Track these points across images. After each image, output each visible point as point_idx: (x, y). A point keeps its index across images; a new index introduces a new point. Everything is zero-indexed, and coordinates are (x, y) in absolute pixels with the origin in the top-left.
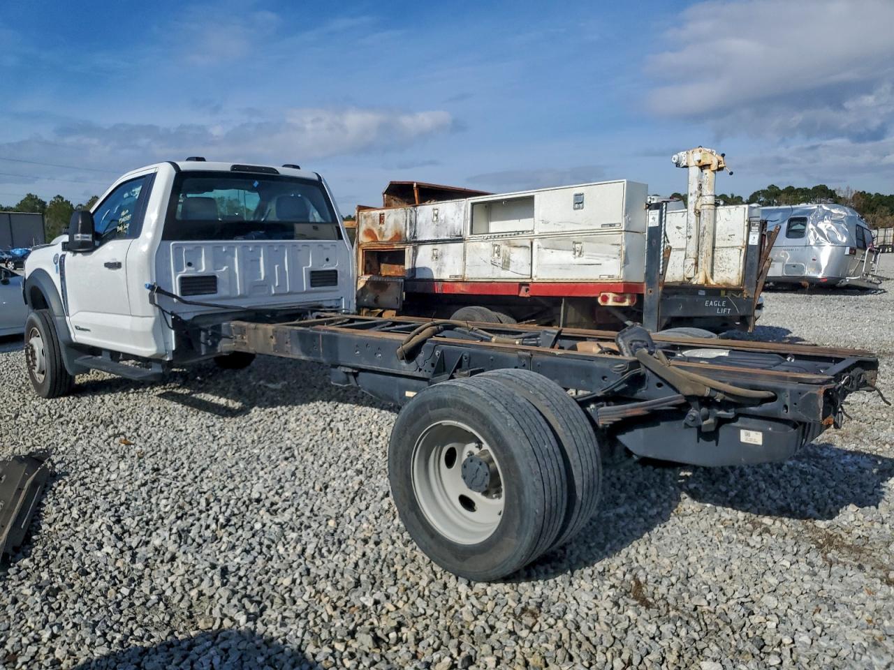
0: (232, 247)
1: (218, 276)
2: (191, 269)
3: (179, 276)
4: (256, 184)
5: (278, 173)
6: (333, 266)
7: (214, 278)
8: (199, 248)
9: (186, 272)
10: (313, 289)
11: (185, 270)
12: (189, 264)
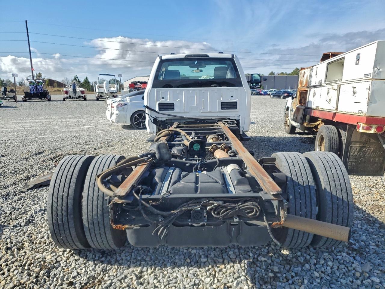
0: (182, 91)
1: (175, 103)
2: (163, 100)
3: (158, 103)
4: (196, 62)
5: (208, 56)
6: (235, 100)
7: (173, 104)
8: (167, 91)
9: (162, 101)
10: (223, 110)
11: (161, 100)
12: (163, 98)
